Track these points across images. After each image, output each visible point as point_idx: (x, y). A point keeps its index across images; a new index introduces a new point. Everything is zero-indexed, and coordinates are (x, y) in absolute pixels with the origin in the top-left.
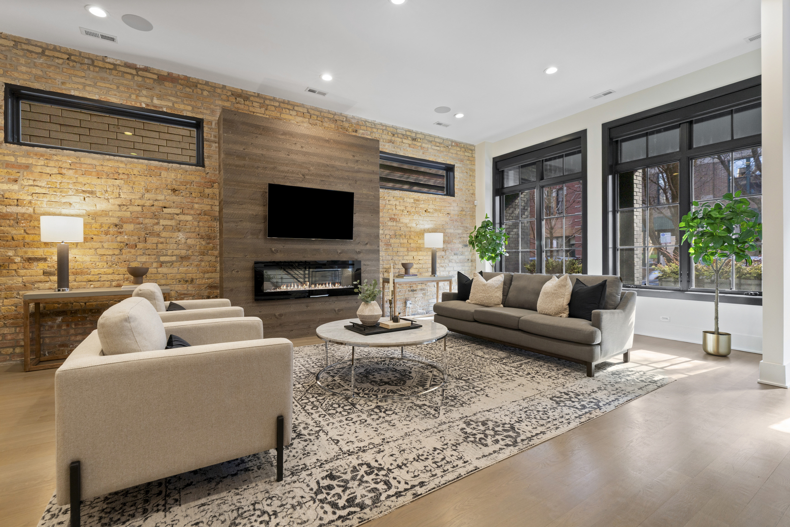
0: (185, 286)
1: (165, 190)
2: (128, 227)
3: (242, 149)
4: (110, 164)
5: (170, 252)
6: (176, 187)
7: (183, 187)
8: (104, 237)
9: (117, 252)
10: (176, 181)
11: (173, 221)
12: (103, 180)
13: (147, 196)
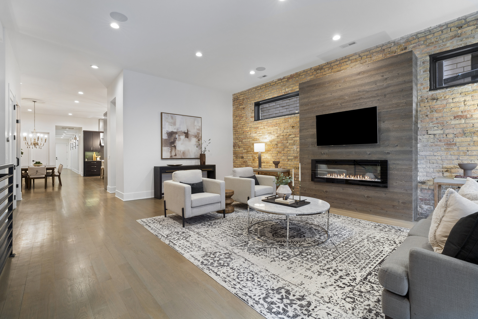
0: (296, 170)
1: (290, 127)
2: (279, 145)
3: (307, 101)
4: (275, 121)
5: (291, 155)
6: (293, 125)
7: (295, 125)
8: (273, 150)
9: (276, 155)
10: (293, 122)
11: (292, 141)
12: (273, 127)
13: (285, 131)
